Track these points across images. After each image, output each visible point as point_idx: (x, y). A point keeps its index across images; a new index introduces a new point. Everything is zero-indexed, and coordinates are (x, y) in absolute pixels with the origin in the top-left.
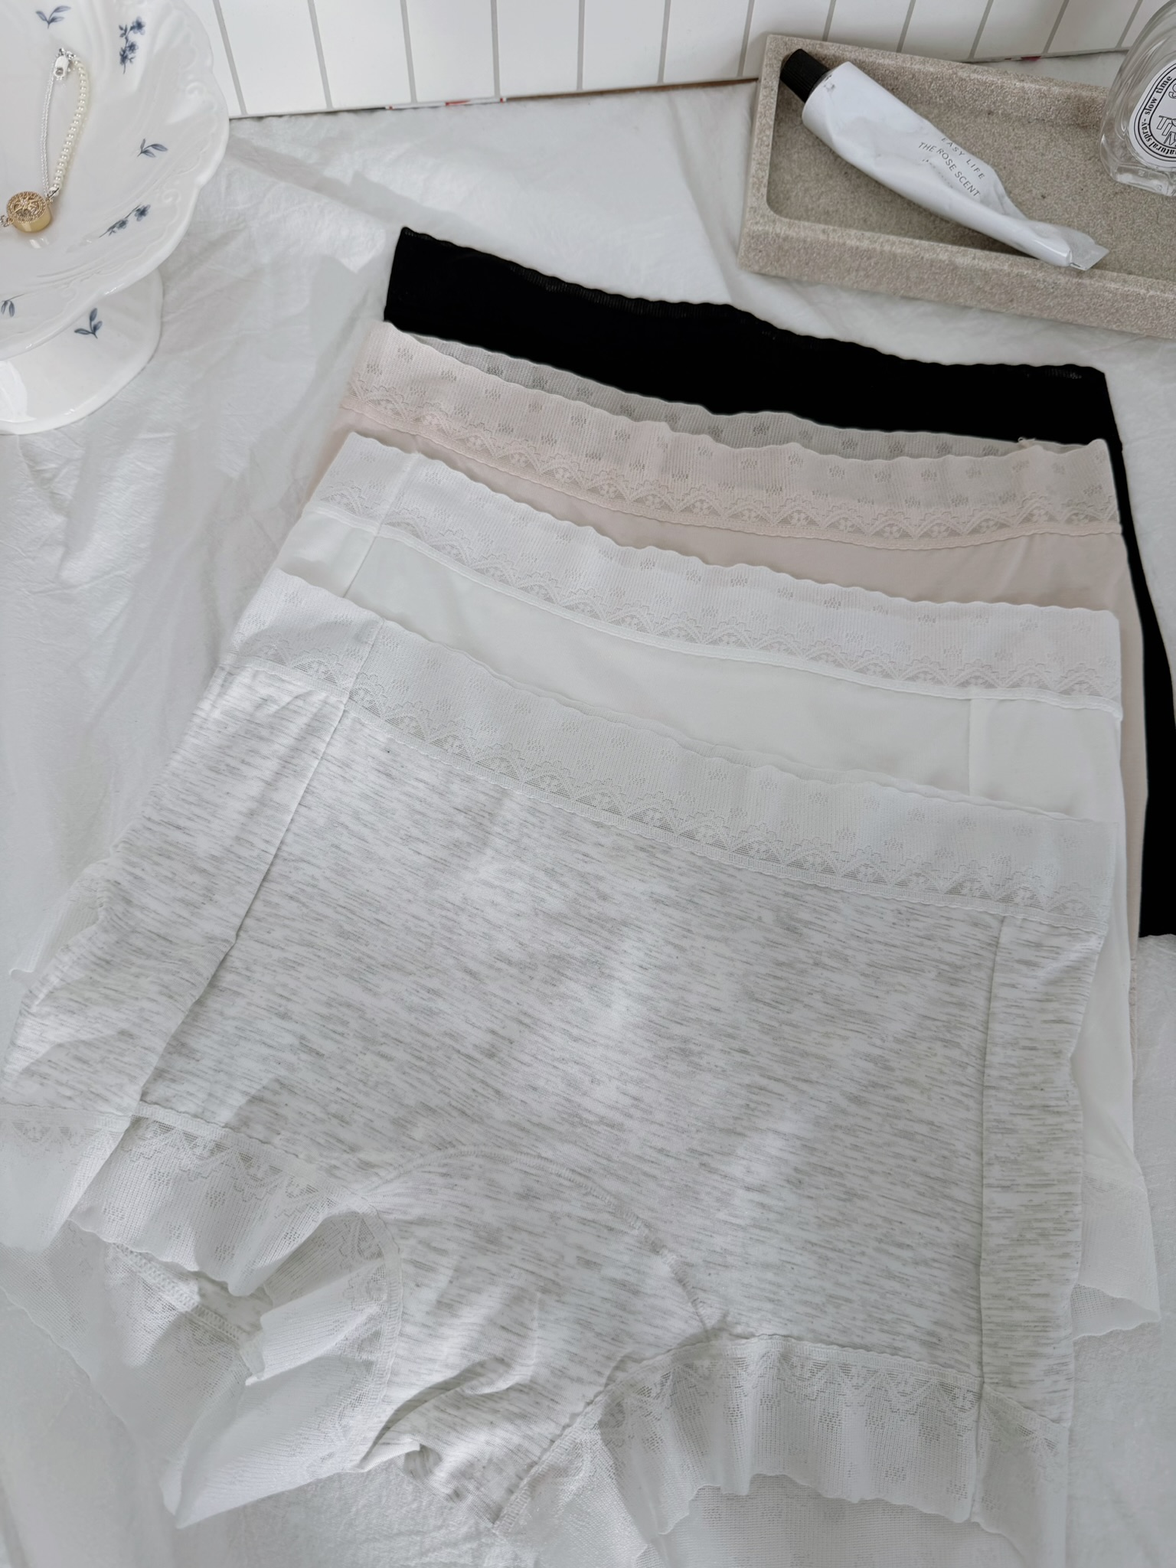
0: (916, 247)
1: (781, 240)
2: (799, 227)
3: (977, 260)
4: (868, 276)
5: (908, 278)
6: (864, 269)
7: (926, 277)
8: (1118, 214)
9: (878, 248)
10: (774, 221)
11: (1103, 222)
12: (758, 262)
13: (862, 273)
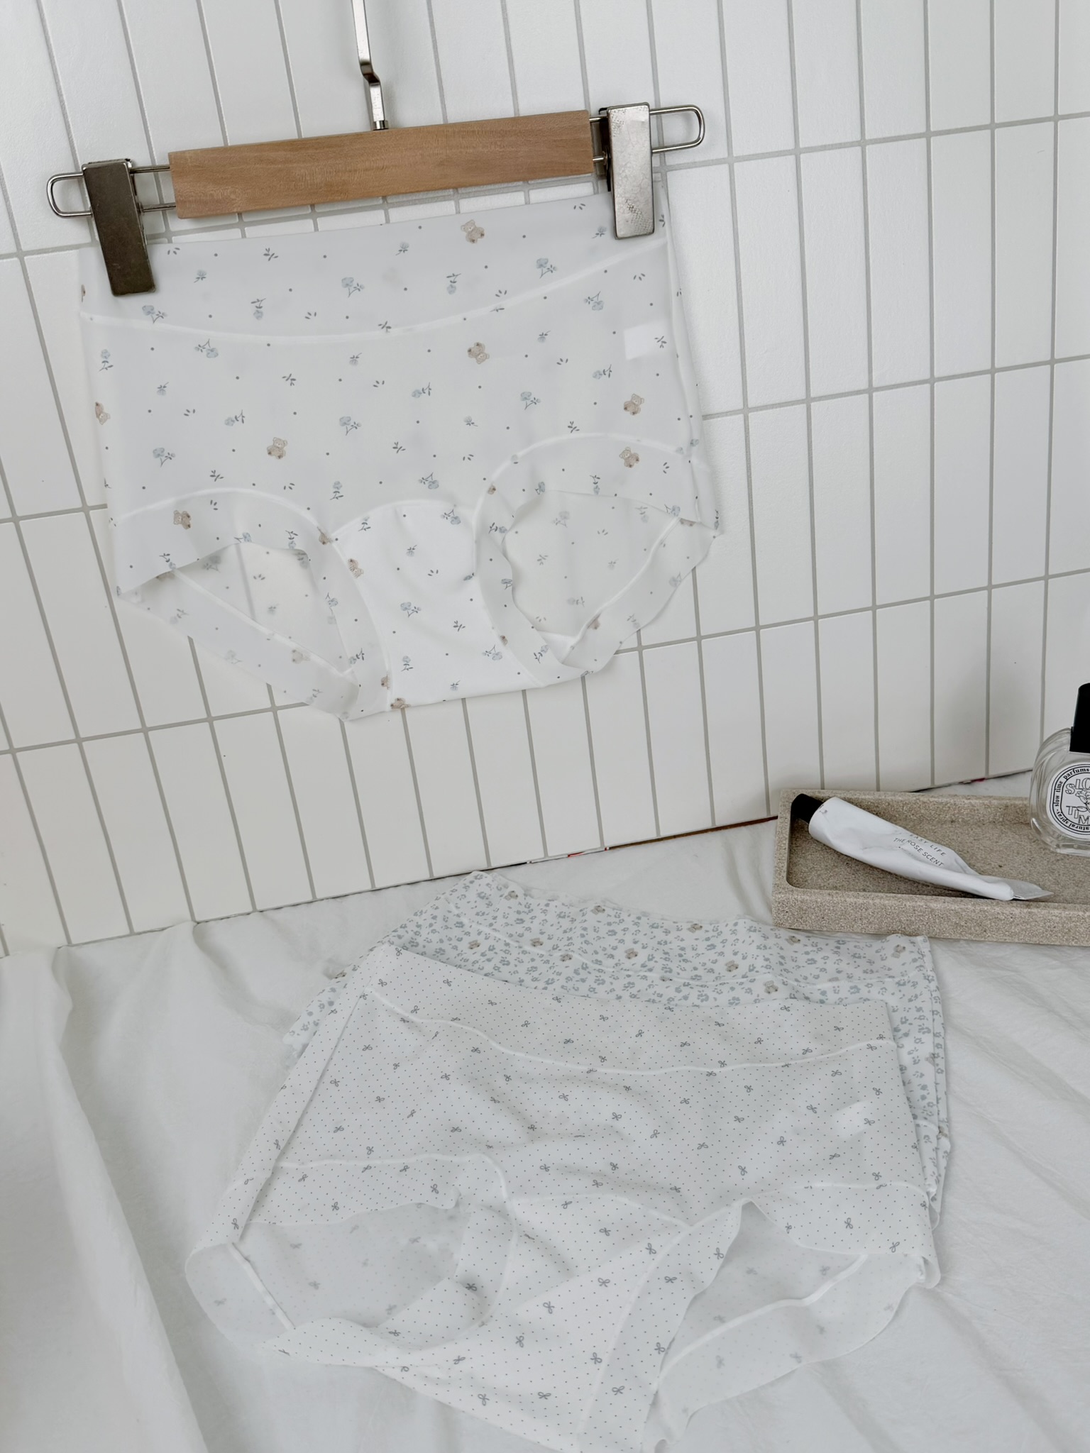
0: (899, 899)
1: (799, 902)
2: (811, 893)
3: (946, 904)
4: (870, 923)
5: (900, 921)
6: (866, 918)
7: (913, 919)
8: (1061, 872)
9: (871, 901)
10: (792, 891)
11: (1050, 878)
12: (787, 920)
13: (865, 921)
